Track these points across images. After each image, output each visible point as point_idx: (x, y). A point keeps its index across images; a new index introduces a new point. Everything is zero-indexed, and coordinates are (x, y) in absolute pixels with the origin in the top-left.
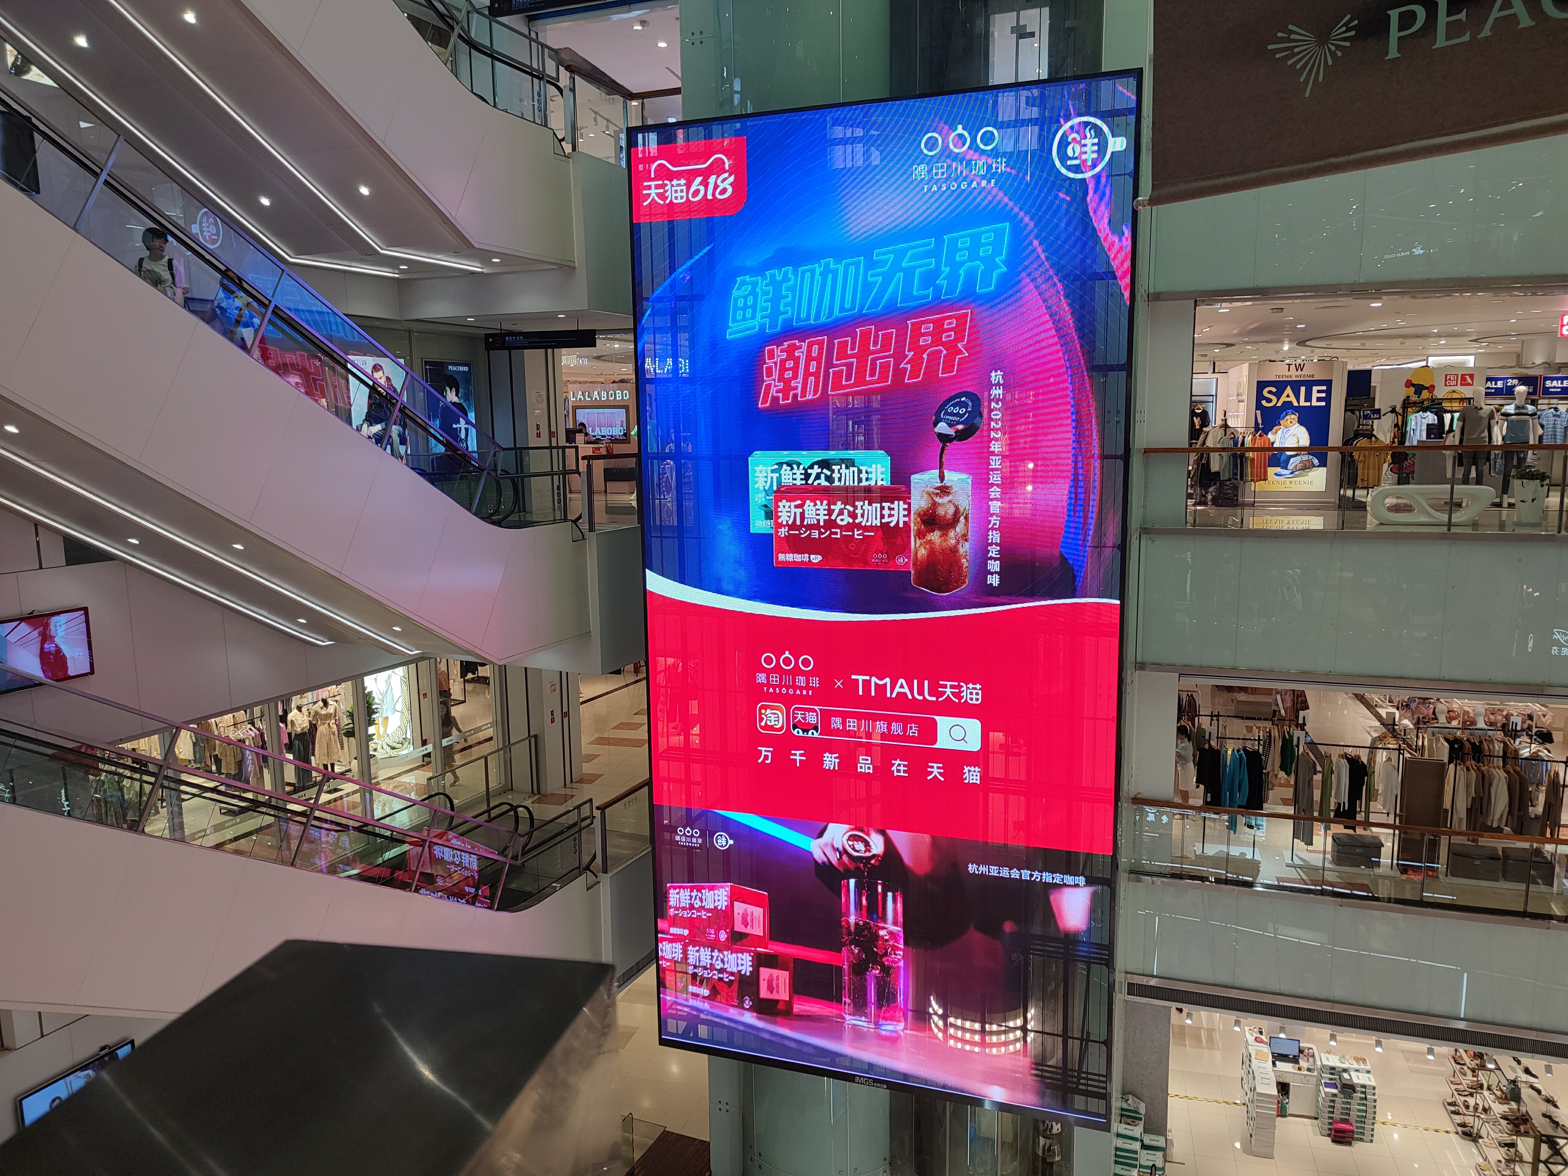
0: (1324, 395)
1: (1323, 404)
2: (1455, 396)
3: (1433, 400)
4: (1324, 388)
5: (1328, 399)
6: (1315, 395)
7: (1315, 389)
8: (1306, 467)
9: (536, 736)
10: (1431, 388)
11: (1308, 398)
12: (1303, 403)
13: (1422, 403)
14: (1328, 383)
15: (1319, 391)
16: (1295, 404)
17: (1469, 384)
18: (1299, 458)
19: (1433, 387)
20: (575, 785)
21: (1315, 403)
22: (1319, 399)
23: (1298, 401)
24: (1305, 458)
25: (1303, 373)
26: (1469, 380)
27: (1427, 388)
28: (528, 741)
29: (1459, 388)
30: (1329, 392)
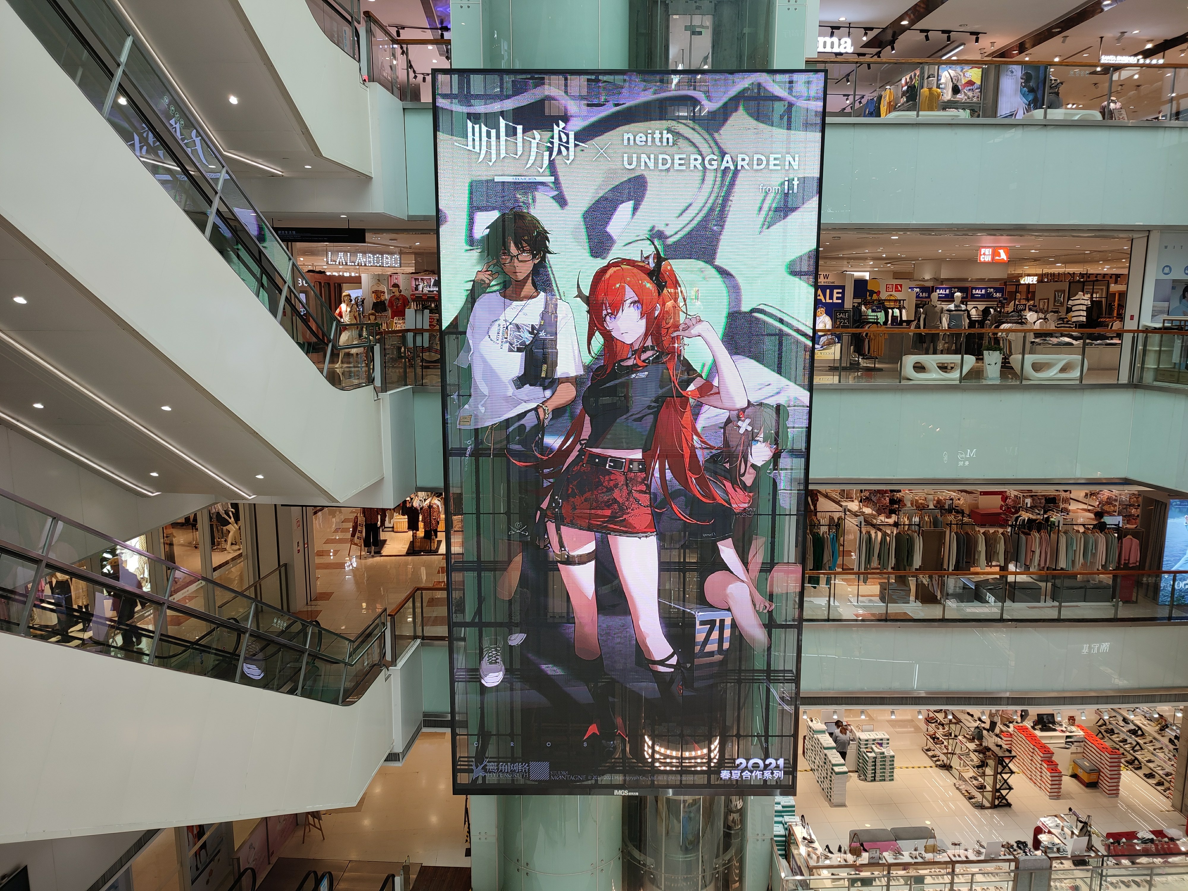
0: (840, 295)
1: (840, 301)
2: (892, 298)
3: (879, 300)
4: (841, 291)
5: (842, 298)
6: (835, 295)
7: (835, 291)
8: (830, 344)
9: (285, 565)
10: (878, 293)
11: (831, 298)
12: (828, 301)
13: (873, 302)
14: (843, 288)
15: (838, 293)
16: (824, 301)
17: (899, 291)
18: (826, 337)
19: (879, 292)
20: (313, 603)
21: (835, 301)
22: (838, 298)
23: (825, 299)
24: (830, 337)
25: (828, 280)
26: (900, 288)
27: (876, 293)
28: (278, 572)
29: (894, 293)
30: (843, 293)
